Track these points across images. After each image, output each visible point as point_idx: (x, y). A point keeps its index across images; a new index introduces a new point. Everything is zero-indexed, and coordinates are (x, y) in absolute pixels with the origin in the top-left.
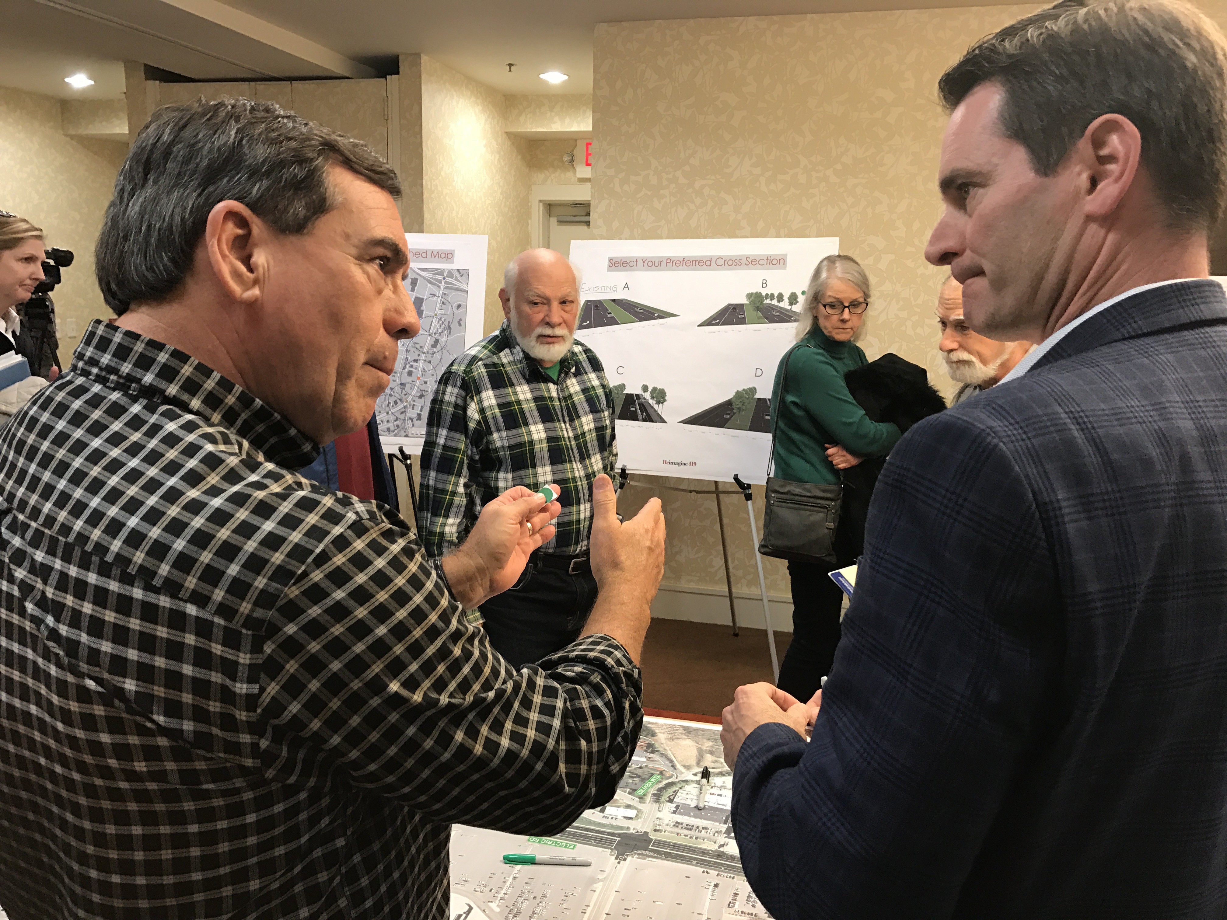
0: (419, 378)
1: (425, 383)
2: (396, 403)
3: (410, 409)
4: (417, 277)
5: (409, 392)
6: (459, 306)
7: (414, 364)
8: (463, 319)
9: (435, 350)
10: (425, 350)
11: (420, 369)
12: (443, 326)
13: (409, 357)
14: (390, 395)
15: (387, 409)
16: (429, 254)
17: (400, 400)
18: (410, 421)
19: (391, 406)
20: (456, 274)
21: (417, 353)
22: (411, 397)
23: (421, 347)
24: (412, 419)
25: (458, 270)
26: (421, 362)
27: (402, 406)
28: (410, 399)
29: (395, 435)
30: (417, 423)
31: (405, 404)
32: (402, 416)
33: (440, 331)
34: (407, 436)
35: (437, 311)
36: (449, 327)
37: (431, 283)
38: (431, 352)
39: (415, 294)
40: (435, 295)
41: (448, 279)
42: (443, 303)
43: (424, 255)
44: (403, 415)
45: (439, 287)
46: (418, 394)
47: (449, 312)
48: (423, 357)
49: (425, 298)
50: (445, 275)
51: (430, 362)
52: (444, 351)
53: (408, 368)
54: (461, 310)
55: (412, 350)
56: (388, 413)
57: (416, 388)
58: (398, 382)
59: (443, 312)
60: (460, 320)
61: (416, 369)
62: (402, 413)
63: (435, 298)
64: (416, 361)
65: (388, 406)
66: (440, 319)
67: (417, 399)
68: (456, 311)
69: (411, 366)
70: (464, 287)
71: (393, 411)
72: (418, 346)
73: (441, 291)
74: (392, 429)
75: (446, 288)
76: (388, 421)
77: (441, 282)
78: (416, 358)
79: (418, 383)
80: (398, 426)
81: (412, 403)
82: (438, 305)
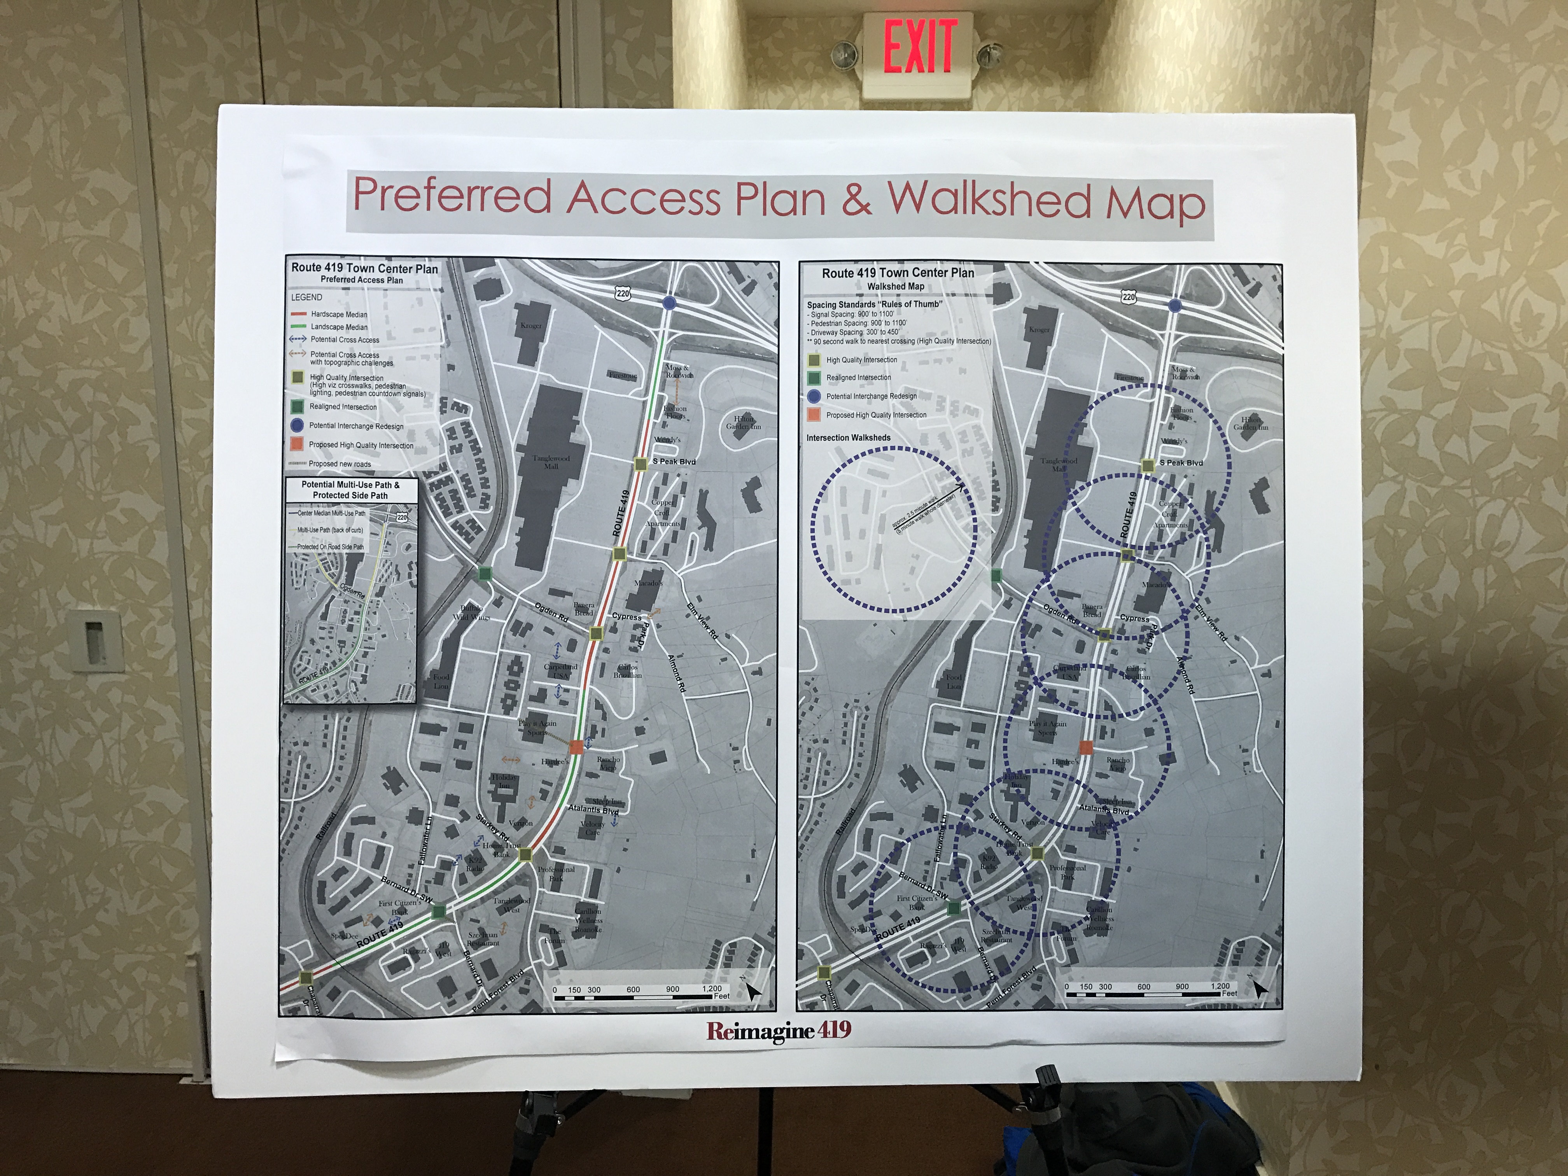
0: (1086, 748)
1: (1118, 766)
2: (989, 861)
3: (1053, 887)
4: (1052, 301)
5: (1047, 809)
6: (1252, 425)
7: (1063, 686)
8: (1274, 480)
9: (1154, 619)
10: (1110, 621)
11: (1092, 707)
12: (1185, 514)
13: (1036, 657)
14: (964, 829)
15: (952, 890)
16: (1100, 201)
17: (1010, 848)
18: (1056, 942)
19: (967, 876)
20: (1226, 283)
21: (1073, 635)
22: (1054, 835)
23: (1090, 610)
24: (1064, 931)
25: (1236, 267)
26: (1095, 675)
27: (1017, 874)
28: (1050, 841)
29: (993, 1007)
30: (1088, 945)
31: (1030, 863)
32: (1022, 919)
33: (1171, 535)
34: (1045, 1005)
35: (1156, 452)
36: (1213, 519)
37: (1115, 327)
38: (1133, 628)
39: (1046, 378)
40: (1138, 381)
41: (1192, 310)
42: (1178, 413)
43: (1078, 205)
44: (1025, 914)
45: (1154, 343)
46: (1089, 819)
47: (1209, 450)
48: (1100, 652)
49: (1096, 393)
50: (1179, 288)
51: (1133, 674)
52: (1199, 626)
53: (1034, 706)
54: (1262, 442)
55: (1049, 622)
56: (954, 909)
57: (1077, 792)
58: (995, 769)
59: (1182, 452)
60: (1263, 484)
61: (1072, 706)
62: (1018, 905)
63: (1139, 395)
64: (1069, 672)
65: (955, 875)
66: (1171, 485)
67: (1082, 840)
68: (1240, 448)
69: (1051, 697)
70: (1268, 341)
71: (978, 897)
72: (1074, 606)
73: (1166, 363)
74: (978, 977)
75: (1185, 347)
76: (958, 946)
77: (1160, 322)
78: (1073, 658)
79: (1083, 769)
80: (1003, 965)
81: (1064, 858)
82: (1157, 422)
